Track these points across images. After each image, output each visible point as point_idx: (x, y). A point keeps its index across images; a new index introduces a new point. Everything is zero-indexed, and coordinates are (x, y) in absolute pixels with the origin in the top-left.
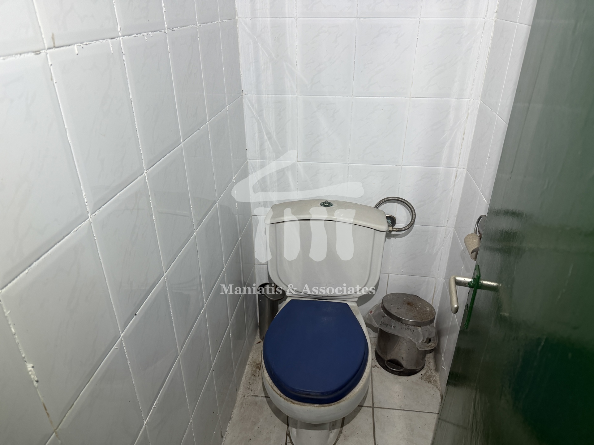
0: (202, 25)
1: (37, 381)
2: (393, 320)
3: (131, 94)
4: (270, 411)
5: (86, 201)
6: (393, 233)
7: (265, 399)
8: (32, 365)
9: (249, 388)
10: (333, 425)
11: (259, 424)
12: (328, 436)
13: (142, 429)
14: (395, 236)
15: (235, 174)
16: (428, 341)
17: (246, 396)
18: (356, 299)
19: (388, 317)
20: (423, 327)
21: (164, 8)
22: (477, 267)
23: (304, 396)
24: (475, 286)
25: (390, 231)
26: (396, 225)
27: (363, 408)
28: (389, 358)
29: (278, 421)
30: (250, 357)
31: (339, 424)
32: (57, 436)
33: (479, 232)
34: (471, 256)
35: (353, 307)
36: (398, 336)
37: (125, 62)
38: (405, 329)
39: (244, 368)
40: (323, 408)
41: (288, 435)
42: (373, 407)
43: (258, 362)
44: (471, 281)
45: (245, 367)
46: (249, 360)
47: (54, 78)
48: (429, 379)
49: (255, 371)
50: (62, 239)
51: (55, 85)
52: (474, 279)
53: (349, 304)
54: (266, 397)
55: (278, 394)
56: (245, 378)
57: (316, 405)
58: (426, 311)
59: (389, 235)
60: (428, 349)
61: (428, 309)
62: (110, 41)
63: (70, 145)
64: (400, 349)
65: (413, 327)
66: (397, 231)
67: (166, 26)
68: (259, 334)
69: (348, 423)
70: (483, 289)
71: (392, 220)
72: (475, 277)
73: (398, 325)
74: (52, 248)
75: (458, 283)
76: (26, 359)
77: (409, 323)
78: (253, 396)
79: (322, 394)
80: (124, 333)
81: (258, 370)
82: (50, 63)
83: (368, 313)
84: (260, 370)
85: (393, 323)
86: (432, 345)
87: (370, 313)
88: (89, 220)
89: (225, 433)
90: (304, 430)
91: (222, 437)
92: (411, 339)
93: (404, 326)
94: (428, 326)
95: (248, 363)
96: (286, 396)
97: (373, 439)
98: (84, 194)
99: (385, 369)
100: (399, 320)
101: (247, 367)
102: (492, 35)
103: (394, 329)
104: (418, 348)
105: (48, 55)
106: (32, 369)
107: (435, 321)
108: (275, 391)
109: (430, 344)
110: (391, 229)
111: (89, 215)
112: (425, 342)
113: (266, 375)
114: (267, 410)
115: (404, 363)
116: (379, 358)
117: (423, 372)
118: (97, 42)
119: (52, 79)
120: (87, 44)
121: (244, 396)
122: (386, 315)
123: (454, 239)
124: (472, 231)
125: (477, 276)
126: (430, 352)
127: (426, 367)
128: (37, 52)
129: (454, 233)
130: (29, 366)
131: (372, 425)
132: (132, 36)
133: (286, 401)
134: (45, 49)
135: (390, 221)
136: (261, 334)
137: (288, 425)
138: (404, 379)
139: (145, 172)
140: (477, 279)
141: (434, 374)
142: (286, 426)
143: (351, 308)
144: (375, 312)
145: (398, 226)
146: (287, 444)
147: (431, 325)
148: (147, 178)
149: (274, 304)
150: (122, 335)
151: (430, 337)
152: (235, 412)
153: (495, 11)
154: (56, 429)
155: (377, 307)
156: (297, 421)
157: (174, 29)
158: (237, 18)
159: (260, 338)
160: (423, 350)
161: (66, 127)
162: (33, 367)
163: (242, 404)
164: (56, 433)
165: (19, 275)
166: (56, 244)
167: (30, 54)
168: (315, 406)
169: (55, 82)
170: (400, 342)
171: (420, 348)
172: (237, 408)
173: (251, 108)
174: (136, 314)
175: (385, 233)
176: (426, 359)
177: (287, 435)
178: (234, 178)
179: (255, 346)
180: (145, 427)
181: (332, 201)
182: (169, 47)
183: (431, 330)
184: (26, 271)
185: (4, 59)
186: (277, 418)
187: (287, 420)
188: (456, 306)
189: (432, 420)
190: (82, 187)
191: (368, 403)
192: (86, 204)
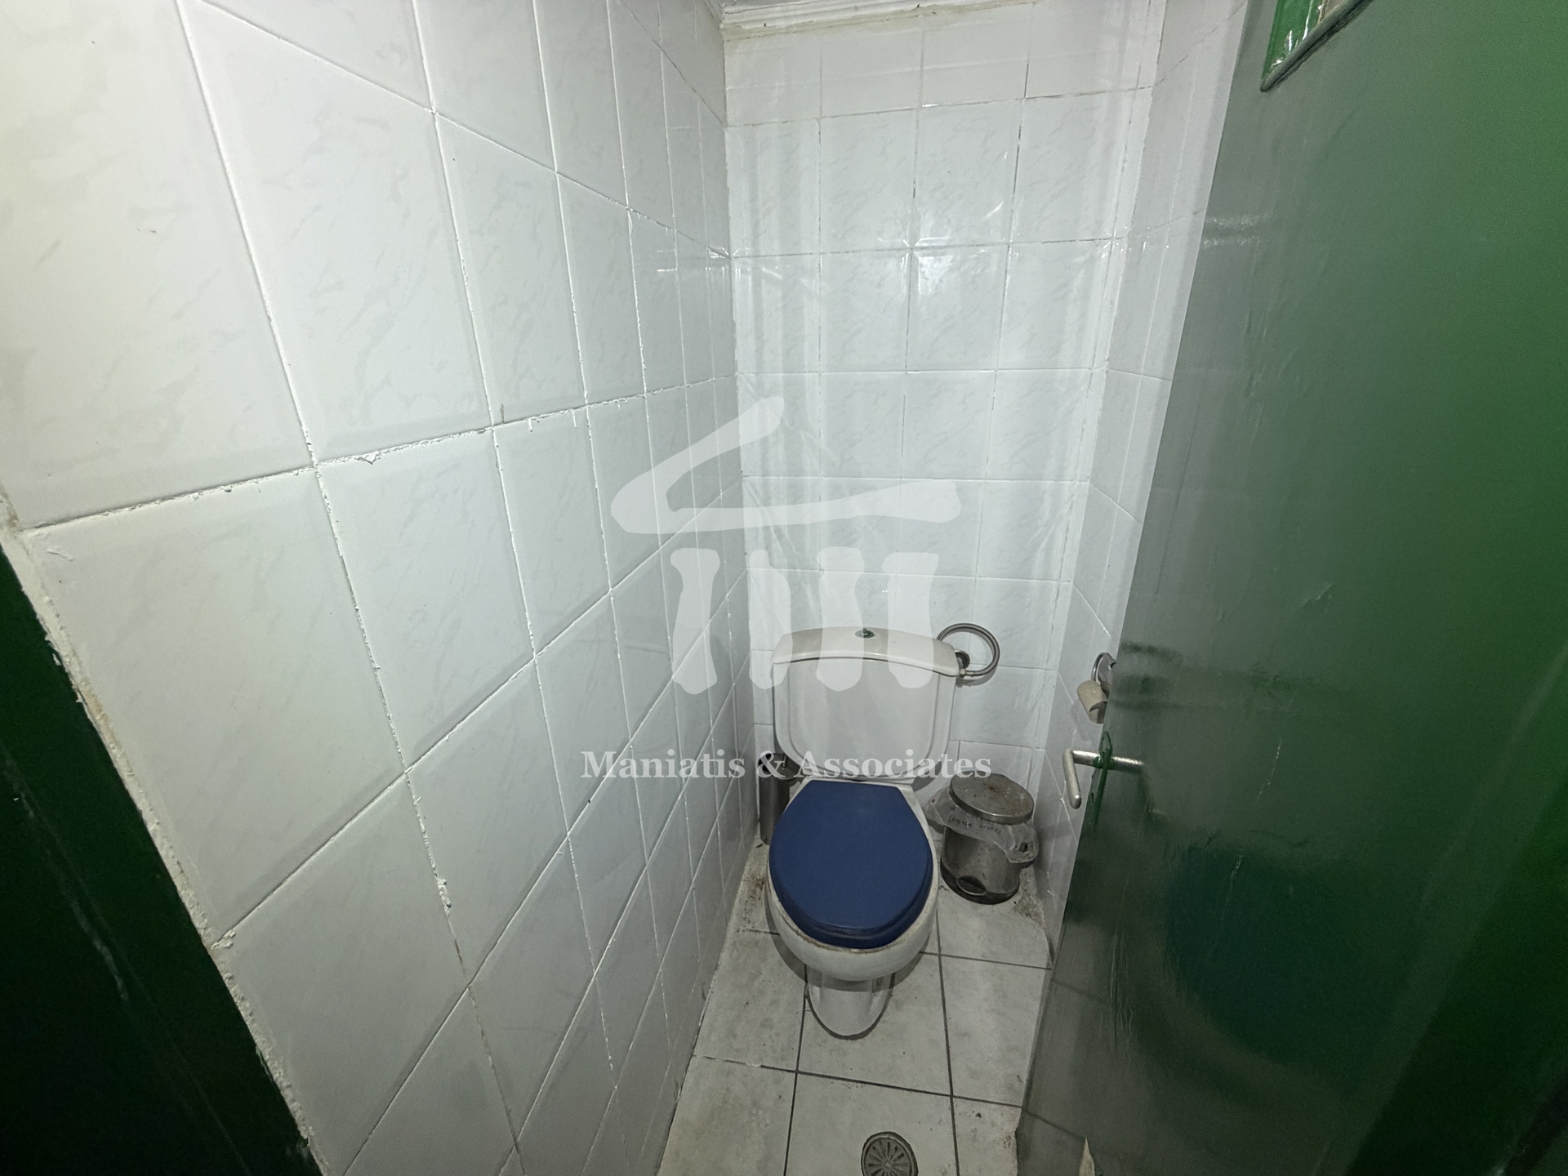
0: (691, 386)
1: (449, 906)
2: (968, 814)
3: (597, 483)
4: (778, 956)
5: (531, 633)
6: (966, 678)
7: (770, 935)
8: (444, 881)
9: (745, 919)
10: (878, 984)
11: (762, 977)
12: (870, 1002)
13: (591, 984)
14: (968, 683)
15: (730, 588)
16: (1023, 847)
17: (741, 931)
18: (912, 781)
19: (961, 810)
20: (1015, 826)
21: (643, 365)
22: (1106, 736)
23: (835, 934)
24: (1105, 765)
25: (962, 676)
26: (970, 665)
27: (925, 956)
28: (962, 873)
29: (791, 973)
30: (747, 868)
31: (887, 982)
32: (470, 993)
33: (1100, 679)
34: (1090, 716)
35: (908, 793)
36: (976, 840)
37: (591, 439)
38: (986, 829)
39: (738, 884)
40: (864, 955)
41: (807, 997)
42: (940, 956)
43: (758, 877)
44: (1098, 758)
45: (740, 884)
46: (746, 872)
47: (500, 464)
48: (1026, 911)
49: (754, 892)
50: (496, 690)
51: (501, 472)
52: (1102, 754)
53: (901, 788)
54: (771, 933)
55: (794, 930)
56: (740, 902)
57: (853, 950)
58: (1019, 800)
59: (960, 681)
60: (1023, 861)
61: (1022, 797)
62: (573, 412)
63: (514, 554)
64: (979, 861)
65: (1000, 826)
66: (972, 676)
67: (645, 388)
68: (759, 832)
69: (902, 980)
70: (1120, 770)
71: (964, 659)
72: (1104, 750)
73: (976, 821)
74: (482, 702)
75: (1077, 760)
76: (436, 872)
77: (993, 819)
78: (751, 930)
79: (864, 932)
80: (572, 829)
81: (758, 890)
82: (496, 444)
83: (929, 803)
84: (761, 889)
85: (969, 818)
86: (1032, 854)
87: (931, 803)
88: (534, 661)
89: (708, 992)
90: (833, 991)
91: (704, 998)
92: (996, 845)
93: (985, 824)
94: (1023, 824)
95: (743, 878)
96: (806, 933)
97: (942, 1010)
98: (529, 624)
99: (956, 893)
100: (976, 813)
101: (742, 883)
102: (1103, 392)
103: (970, 828)
104: (1007, 860)
105: (494, 434)
106: (444, 886)
107: (1033, 817)
108: (791, 927)
109: (1027, 853)
110: (963, 672)
111: (534, 653)
112: (1020, 850)
113: (774, 898)
114: (775, 957)
115: (986, 883)
116: (945, 873)
117: (1017, 898)
118: (557, 414)
119: (497, 465)
120: (543, 417)
121: (738, 931)
122: (957, 806)
123: (1059, 689)
124: (1088, 677)
125: (1107, 749)
126: (1027, 867)
127: (1020, 890)
128: (481, 431)
129: (1058, 678)
130: (440, 883)
131: (940, 985)
132: (601, 404)
133: (806, 942)
134: (491, 426)
135: (961, 660)
136: (762, 833)
137: (806, 981)
138: (987, 909)
139: (611, 589)
140: (1107, 754)
141: (1035, 902)
142: (804, 982)
143: (904, 795)
144: (940, 799)
145: (971, 667)
146: (806, 1013)
147: (1027, 822)
148: (612, 599)
149: (783, 787)
150: (568, 833)
151: (1026, 842)
152: (725, 958)
153: (1106, 358)
154: (470, 983)
155: (943, 793)
156: (821, 974)
157: (656, 392)
158: (736, 374)
159: (761, 838)
160: (1016, 862)
161: (511, 530)
162: (445, 884)
163: (734, 943)
164: (469, 989)
165: (436, 743)
166: (488, 697)
167: (471, 432)
168: (851, 952)
169: (500, 469)
170: (979, 850)
171: (1012, 859)
172: (726, 950)
173: (755, 495)
174: (589, 801)
175: (955, 678)
176: (1021, 877)
177: (805, 997)
178: (728, 595)
179: (754, 851)
180: (595, 981)
181: (874, 629)
182: (648, 417)
183: (1028, 830)
184: (447, 738)
185: (439, 441)
186: (789, 968)
187: (805, 972)
188: (1077, 797)
189: (1039, 979)
190: (527, 614)
191: (932, 948)
192: (532, 638)
